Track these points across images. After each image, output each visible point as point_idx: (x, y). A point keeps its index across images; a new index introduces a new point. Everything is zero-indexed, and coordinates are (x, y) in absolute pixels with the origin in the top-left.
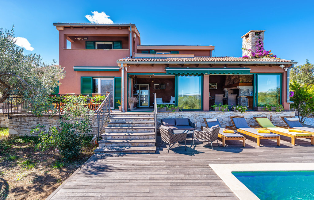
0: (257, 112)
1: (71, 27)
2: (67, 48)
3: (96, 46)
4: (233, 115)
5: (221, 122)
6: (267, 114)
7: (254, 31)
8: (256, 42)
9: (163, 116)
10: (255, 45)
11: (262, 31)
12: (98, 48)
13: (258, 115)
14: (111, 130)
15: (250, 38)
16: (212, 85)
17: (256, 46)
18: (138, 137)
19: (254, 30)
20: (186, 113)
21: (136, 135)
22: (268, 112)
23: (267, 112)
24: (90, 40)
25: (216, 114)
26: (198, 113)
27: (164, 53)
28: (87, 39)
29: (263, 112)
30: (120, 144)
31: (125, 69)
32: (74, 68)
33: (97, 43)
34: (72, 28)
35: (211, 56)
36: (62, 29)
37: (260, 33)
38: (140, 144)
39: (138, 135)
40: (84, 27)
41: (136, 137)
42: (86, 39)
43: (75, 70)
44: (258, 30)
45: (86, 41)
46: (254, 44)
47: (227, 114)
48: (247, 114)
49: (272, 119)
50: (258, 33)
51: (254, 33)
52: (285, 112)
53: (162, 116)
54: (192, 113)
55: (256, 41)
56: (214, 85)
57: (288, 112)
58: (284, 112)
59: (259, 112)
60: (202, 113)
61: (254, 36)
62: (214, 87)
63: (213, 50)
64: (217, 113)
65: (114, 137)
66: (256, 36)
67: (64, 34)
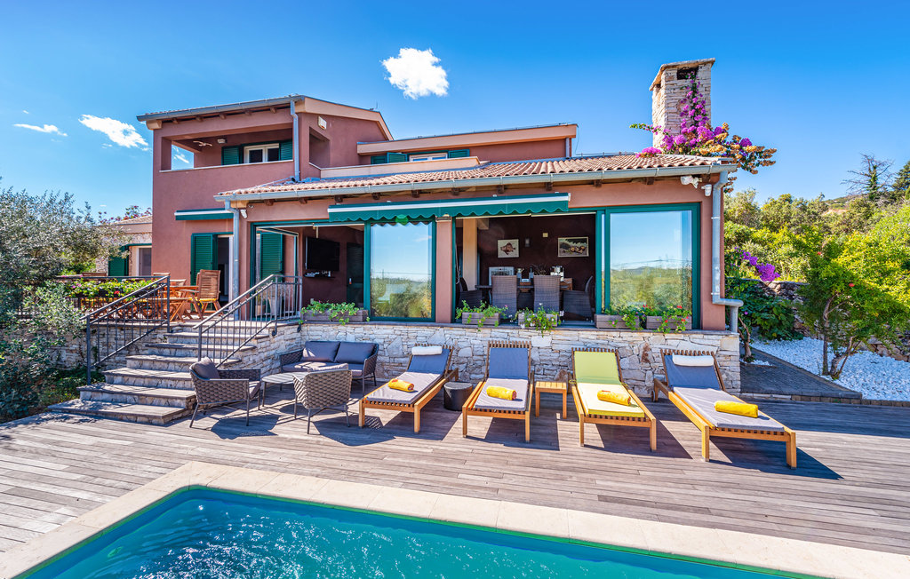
0: (596, 333)
1: (173, 119)
2: (173, 169)
3: (247, 157)
4: (514, 339)
5: (479, 358)
6: (631, 339)
7: (673, 66)
8: (684, 101)
9: (324, 335)
10: (679, 109)
11: (705, 64)
12: (251, 162)
13: (599, 341)
14: (137, 362)
15: (662, 91)
16: (571, 244)
17: (682, 115)
18: (172, 383)
19: (671, 64)
20: (381, 327)
21: (169, 379)
22: (635, 334)
23: (630, 334)
24: (230, 143)
25: (463, 333)
26: (414, 329)
27: (430, 159)
28: (226, 141)
29: (615, 334)
30: (118, 396)
31: (240, 214)
32: (176, 214)
33: (248, 149)
34: (175, 122)
35: (568, 156)
36: (157, 126)
37: (696, 69)
38: (156, 401)
39: (173, 379)
40: (198, 116)
41: (170, 382)
42: (221, 141)
43: (178, 218)
44: (685, 63)
45: (224, 148)
46: (675, 110)
47: (498, 335)
48: (562, 338)
49: (649, 358)
50: (690, 70)
51: (674, 73)
52: (700, 336)
53: (320, 333)
54: (397, 328)
55: (682, 98)
56: (579, 245)
57: (710, 337)
58: (694, 336)
59: (601, 333)
60: (426, 329)
61: (675, 81)
62: (580, 249)
63: (575, 136)
64: (468, 332)
65: (126, 378)
66: (682, 82)
67: (163, 138)
